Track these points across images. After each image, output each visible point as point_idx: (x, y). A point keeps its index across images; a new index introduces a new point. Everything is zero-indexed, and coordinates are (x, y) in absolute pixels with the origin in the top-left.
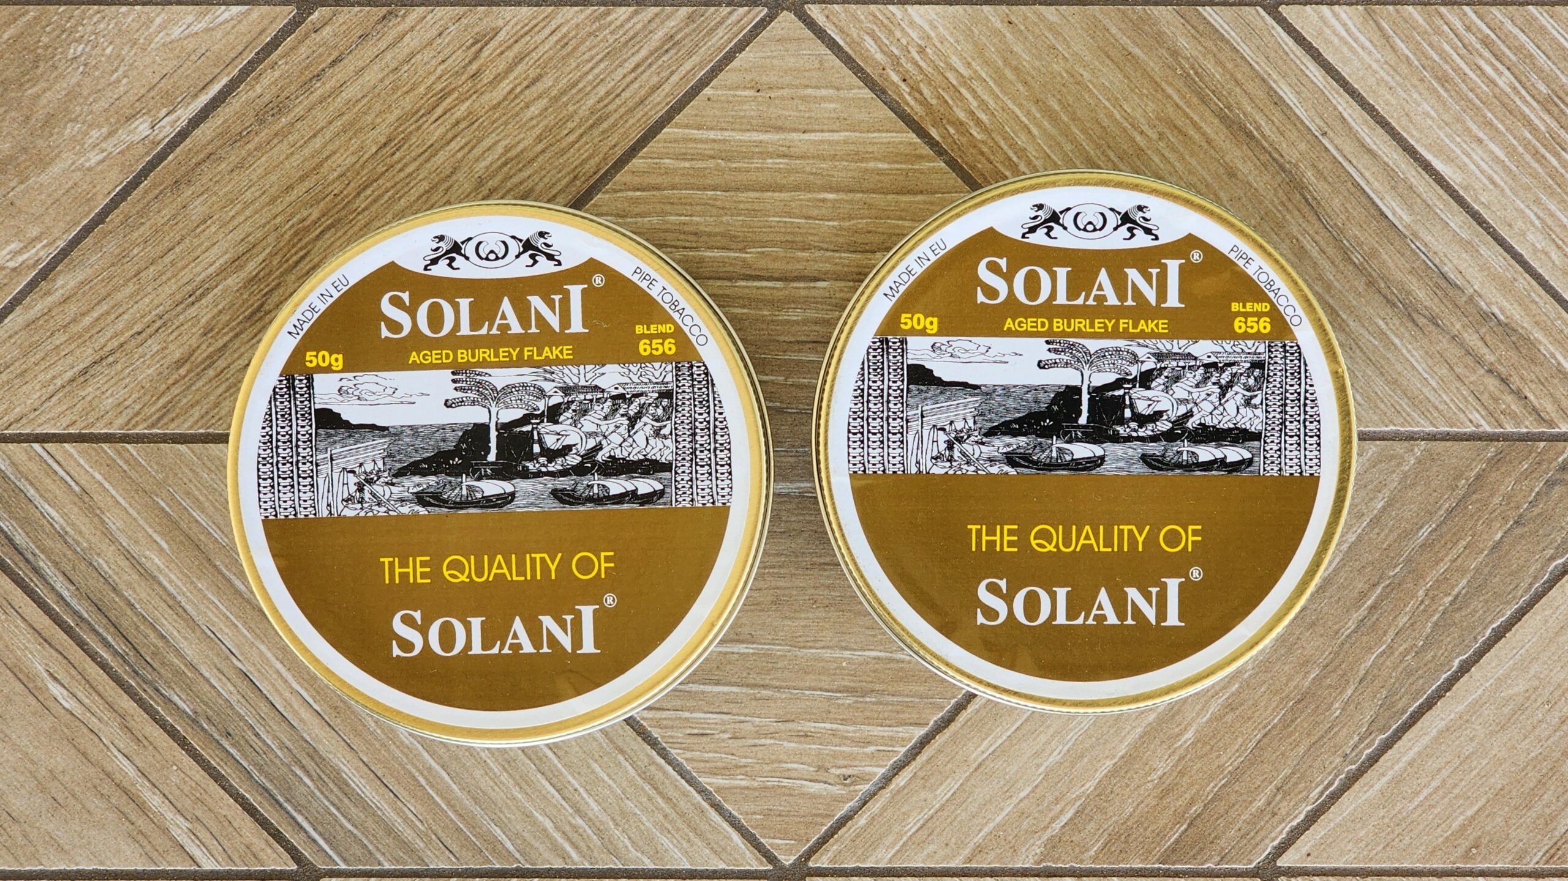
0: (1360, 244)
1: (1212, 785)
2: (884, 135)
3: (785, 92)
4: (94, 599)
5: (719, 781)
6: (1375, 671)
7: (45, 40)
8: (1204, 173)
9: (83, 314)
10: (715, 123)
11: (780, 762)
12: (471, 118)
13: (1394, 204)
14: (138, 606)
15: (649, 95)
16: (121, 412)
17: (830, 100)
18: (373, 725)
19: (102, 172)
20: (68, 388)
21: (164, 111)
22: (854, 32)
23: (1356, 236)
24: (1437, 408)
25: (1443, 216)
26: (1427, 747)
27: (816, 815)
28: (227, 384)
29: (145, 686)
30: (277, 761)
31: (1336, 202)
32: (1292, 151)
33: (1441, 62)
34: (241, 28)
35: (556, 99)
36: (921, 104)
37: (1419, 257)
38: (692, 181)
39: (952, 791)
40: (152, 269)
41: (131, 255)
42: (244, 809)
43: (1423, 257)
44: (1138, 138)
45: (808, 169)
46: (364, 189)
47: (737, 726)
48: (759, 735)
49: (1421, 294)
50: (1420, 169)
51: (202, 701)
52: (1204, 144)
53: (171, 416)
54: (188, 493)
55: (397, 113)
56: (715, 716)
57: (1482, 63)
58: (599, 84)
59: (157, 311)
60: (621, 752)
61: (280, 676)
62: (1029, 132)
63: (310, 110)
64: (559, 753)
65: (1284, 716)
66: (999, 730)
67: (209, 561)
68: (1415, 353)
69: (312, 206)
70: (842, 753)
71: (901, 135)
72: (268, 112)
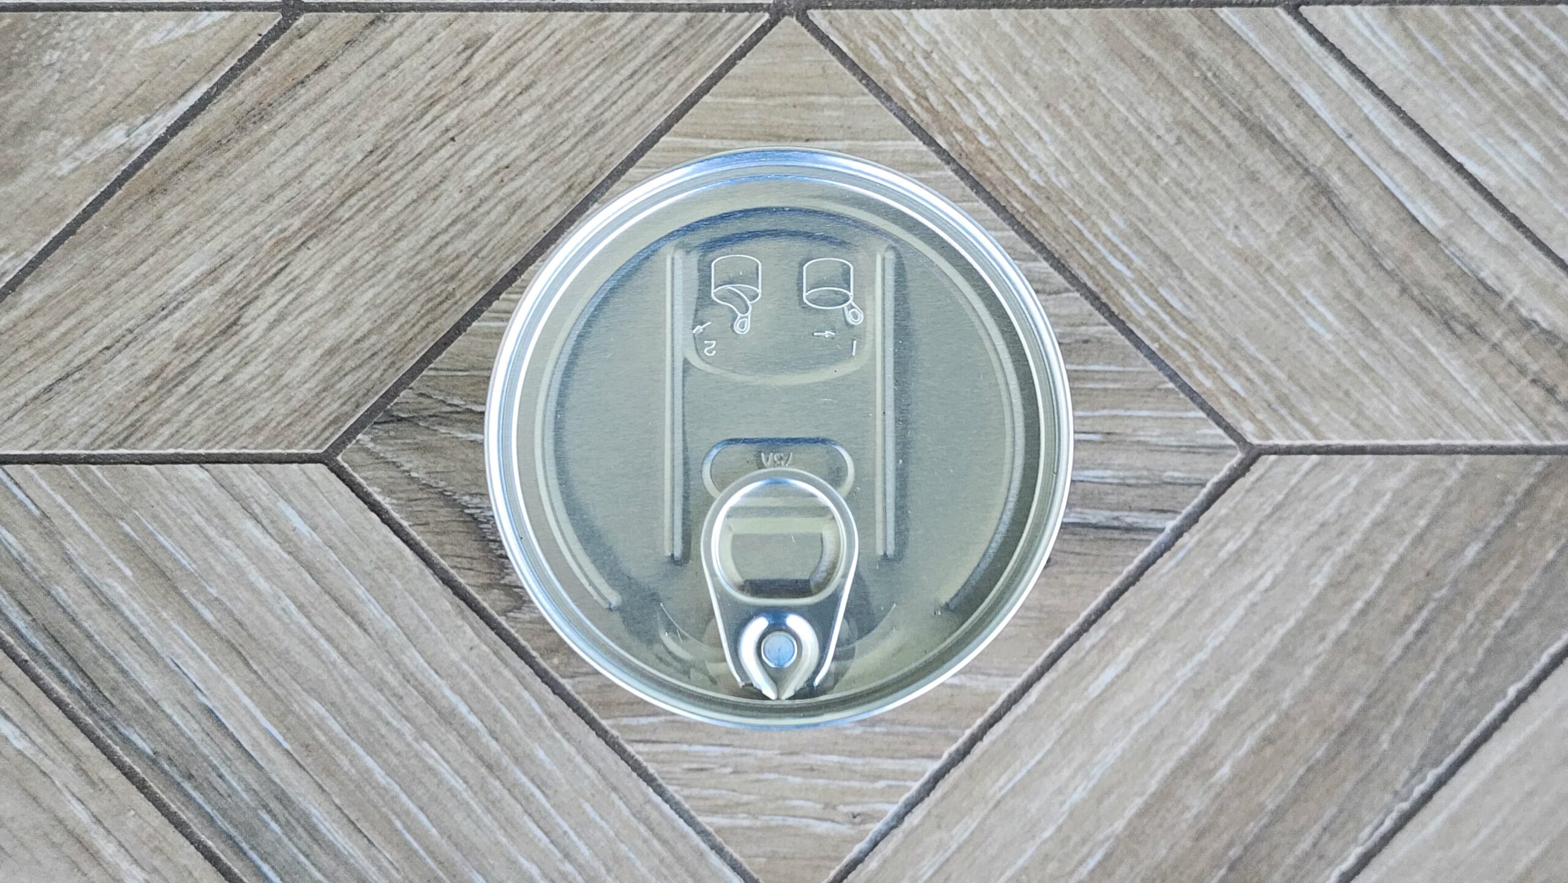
0: (1392, 250)
1: (1251, 824)
2: (890, 143)
3: (787, 100)
4: (51, 630)
5: (720, 820)
6: (1424, 701)
7: (20, 46)
8: (1225, 178)
9: (51, 329)
10: (715, 131)
11: (785, 799)
12: (462, 126)
13: (1427, 209)
14: (97, 637)
15: (647, 102)
16: (86, 431)
17: (834, 107)
18: (346, 763)
19: (74, 181)
20: (31, 406)
21: (141, 118)
22: (857, 37)
23: (1386, 242)
24: (1479, 420)
25: (1477, 220)
26: (1484, 782)
27: (824, 858)
28: (200, 400)
29: (102, 724)
30: (242, 805)
31: (1365, 207)
32: (1318, 154)
33: (1470, 62)
34: (224, 34)
35: (550, 106)
36: (927, 110)
37: (1455, 263)
39: (969, 831)
40: (124, 280)
41: (102, 266)
42: (206, 857)
43: (1458, 262)
44: (1154, 142)
46: (347, 199)
47: (739, 759)
48: (761, 770)
49: (1457, 300)
50: (1452, 172)
51: (163, 740)
52: (1223, 147)
53: (139, 435)
54: (155, 517)
55: (384, 120)
56: (715, 751)
57: (1512, 62)
58: (594, 91)
59: (129, 325)
60: (615, 789)
61: (248, 711)
62: (1040, 138)
63: (293, 117)
64: (548, 792)
65: (1328, 750)
66: (1018, 763)
67: (175, 589)
68: (1453, 362)
69: (293, 215)
70: (851, 787)
71: (906, 143)
72: (249, 119)
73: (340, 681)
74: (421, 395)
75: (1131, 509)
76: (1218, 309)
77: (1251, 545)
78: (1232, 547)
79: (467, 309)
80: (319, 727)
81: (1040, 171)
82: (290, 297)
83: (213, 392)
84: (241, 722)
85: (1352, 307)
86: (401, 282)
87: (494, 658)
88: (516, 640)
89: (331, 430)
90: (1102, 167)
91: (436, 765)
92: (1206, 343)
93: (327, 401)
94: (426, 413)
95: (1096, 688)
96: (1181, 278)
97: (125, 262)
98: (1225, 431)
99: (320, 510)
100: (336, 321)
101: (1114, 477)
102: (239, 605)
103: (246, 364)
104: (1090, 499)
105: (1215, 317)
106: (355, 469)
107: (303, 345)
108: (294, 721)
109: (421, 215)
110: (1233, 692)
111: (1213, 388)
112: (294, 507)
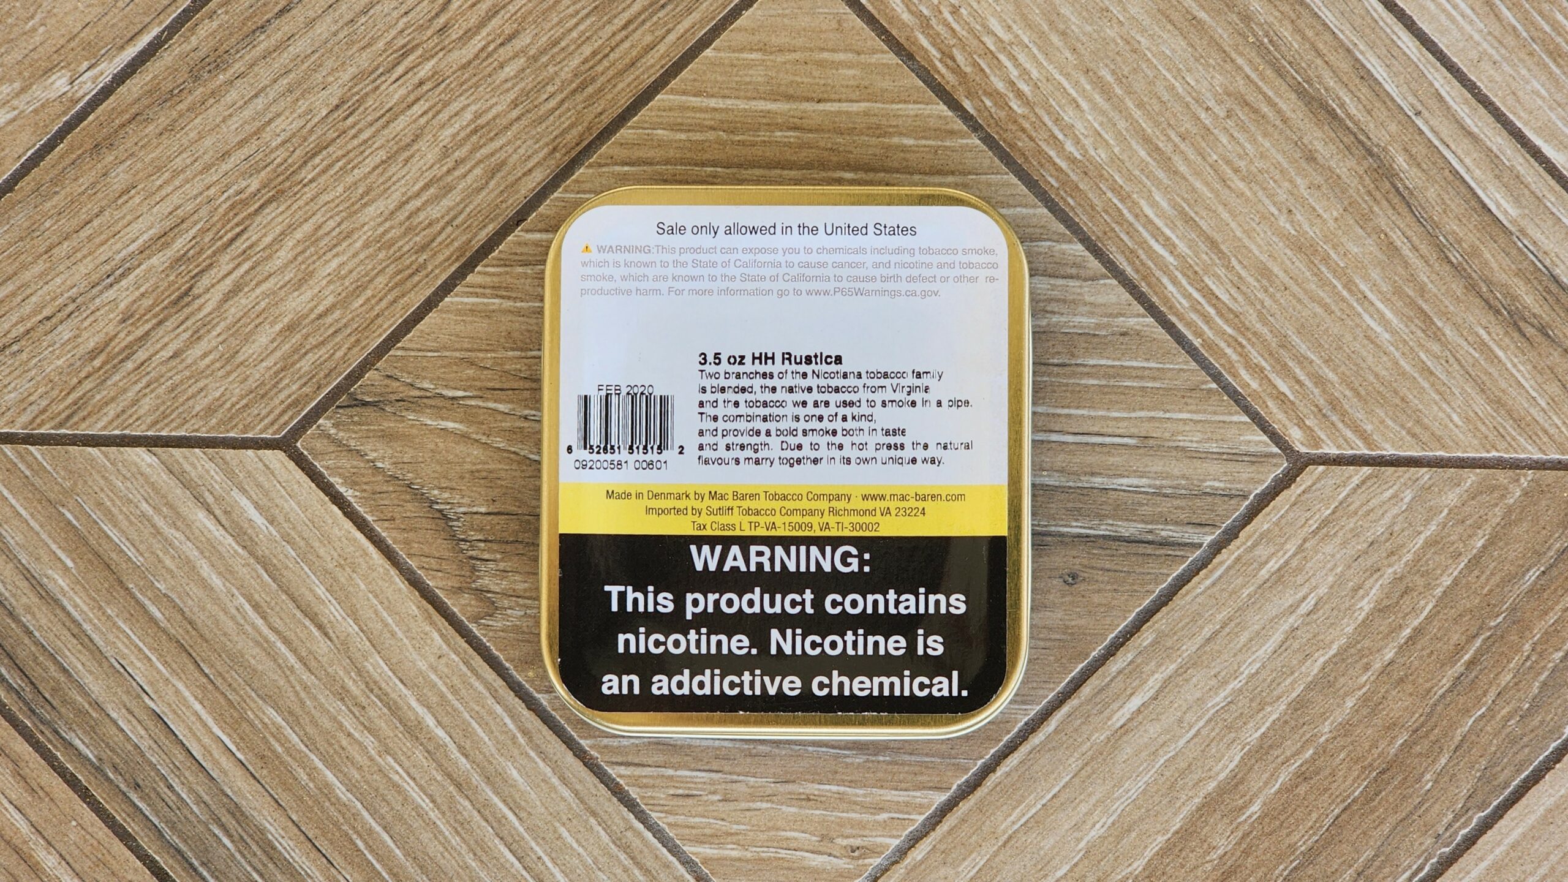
0: (1459, 242)
1: (1281, 867)
2: (911, 106)
3: (798, 56)
5: (707, 851)
6: (1473, 737)
8: (1280, 157)
10: (716, 90)
11: (778, 829)
12: (437, 78)
13: (1498, 196)
14: (37, 634)
15: (642, 57)
16: (25, 409)
17: (849, 65)
18: (304, 777)
19: (12, 132)
21: (86, 65)
23: (1454, 232)
24: (1546, 432)
25: (1554, 210)
26: (1534, 827)
28: (148, 378)
29: (42, 727)
30: (192, 818)
31: (1431, 193)
32: (1381, 133)
33: (1553, 34)
35: (535, 58)
36: (953, 71)
37: (1527, 257)
38: (688, 155)
39: (977, 869)
40: (66, 244)
41: (42, 228)
42: (152, 873)
43: (1531, 256)
44: (1203, 116)
45: (822, 144)
46: (311, 158)
47: (729, 786)
48: (752, 798)
49: (1529, 300)
50: (1528, 156)
51: (108, 746)
52: (1278, 122)
53: (82, 414)
55: (352, 71)
56: (703, 774)
58: (584, 42)
59: (70, 294)
60: (594, 814)
61: (199, 719)
62: (1078, 106)
63: (251, 66)
64: (523, 815)
65: (1366, 787)
66: (1032, 797)
67: (120, 583)
68: (1522, 368)
69: (251, 175)
70: (848, 818)
71: (930, 107)
72: (204, 68)
73: (298, 688)
74: (388, 377)
75: (1166, 522)
76: (1268, 302)
77: (1294, 563)
78: (1273, 565)
79: (440, 282)
80: (274, 737)
81: (1077, 142)
82: (246, 266)
83: (164, 369)
84: (190, 729)
85: (1412, 303)
86: (367, 252)
87: (464, 669)
88: (487, 649)
89: (290, 413)
90: (1146, 140)
91: (401, 782)
92: (1254, 339)
93: (286, 381)
94: (393, 397)
95: (1120, 717)
96: (1229, 268)
97: (67, 224)
98: (1270, 438)
99: (277, 501)
100: (296, 293)
101: (1150, 486)
102: (190, 602)
103: (199, 338)
104: (1123, 510)
105: (1264, 311)
106: (315, 457)
107: (260, 320)
108: (248, 729)
109: (390, 178)
110: (1268, 724)
111: (1260, 390)
112: (249, 498)
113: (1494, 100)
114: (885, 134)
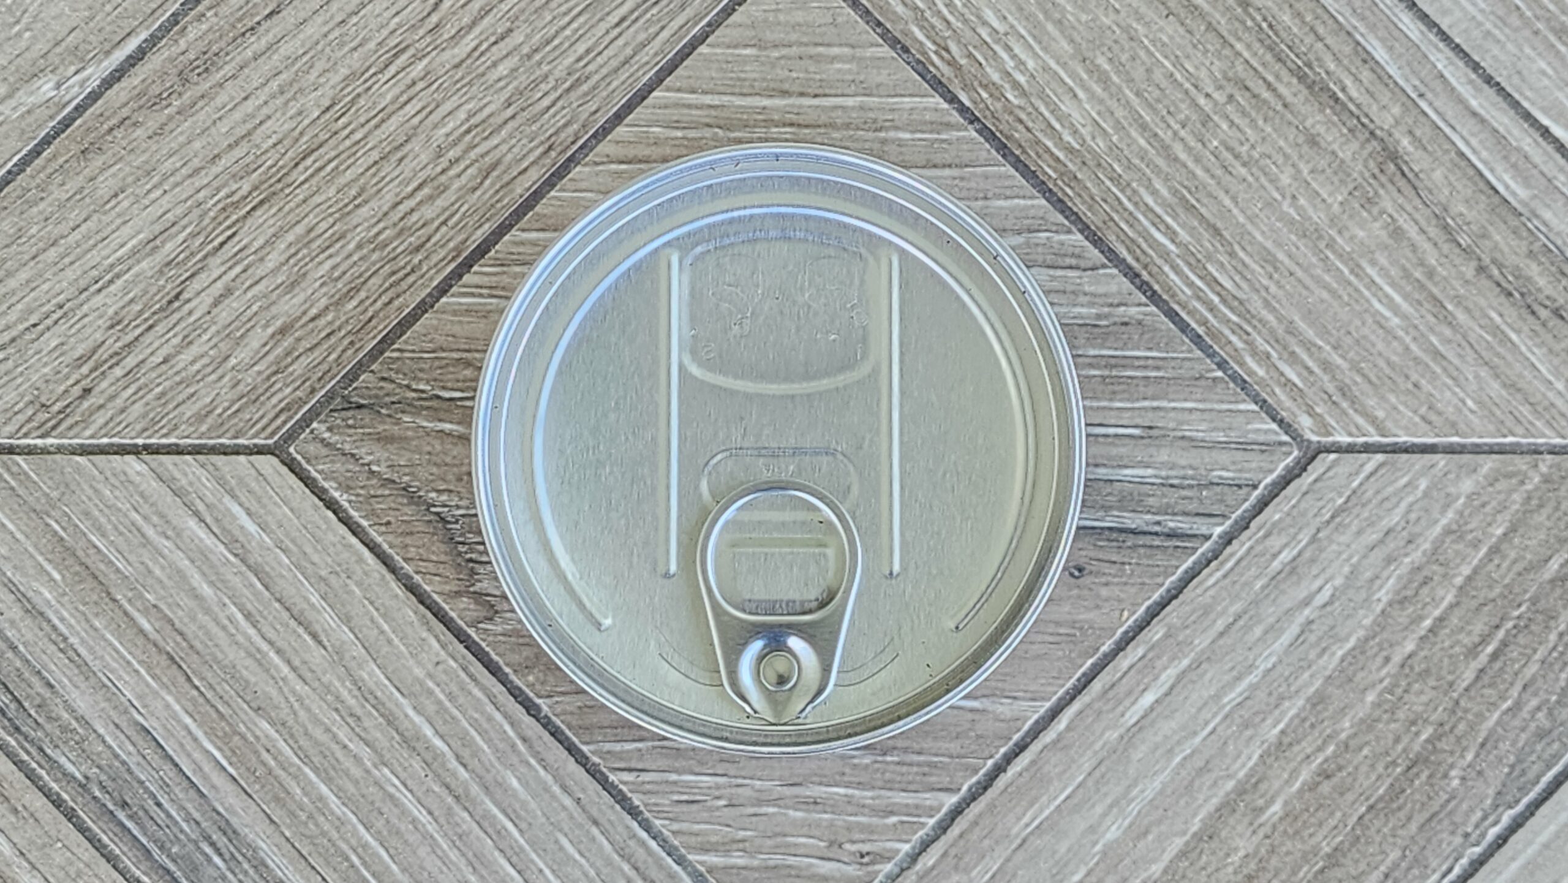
0: (1469, 223)
1: (1305, 869)
2: (907, 100)
3: (794, 51)
5: (713, 859)
6: (1500, 730)
8: (1282, 143)
10: (711, 86)
11: (785, 835)
12: (430, 77)
13: (1507, 177)
14: (21, 648)
15: (636, 54)
16: (10, 418)
17: (844, 59)
18: (298, 791)
21: (73, 69)
23: (1461, 214)
28: (137, 384)
29: (27, 745)
30: (182, 837)
31: (1438, 175)
32: (1386, 116)
35: (529, 57)
36: (949, 64)
37: (1538, 239)
40: (53, 249)
41: (29, 234)
43: (1543, 238)
44: (1202, 101)
46: (303, 159)
47: (734, 790)
48: (760, 803)
49: (1541, 282)
50: (1536, 136)
51: (94, 763)
52: (1279, 107)
53: (70, 421)
55: (344, 71)
56: (709, 778)
58: (577, 41)
59: (57, 300)
60: (596, 823)
61: (190, 733)
62: (1075, 96)
63: (241, 68)
64: (523, 826)
65: (1391, 784)
66: (1045, 797)
67: (109, 594)
68: (1535, 350)
69: (242, 178)
70: (858, 823)
71: (925, 100)
72: (193, 70)
73: (292, 699)
74: (383, 379)
75: (1175, 514)
76: (1273, 289)
77: (1307, 554)
78: (1286, 556)
79: (435, 283)
80: (266, 749)
81: (1075, 132)
82: (238, 269)
83: (152, 375)
84: (182, 745)
86: (362, 253)
87: (463, 675)
88: (486, 653)
89: (283, 418)
90: (1144, 127)
91: (398, 795)
92: (1259, 326)
93: (278, 386)
94: (387, 399)
95: (1132, 717)
96: (1232, 254)
97: (54, 230)
98: (1280, 426)
99: (271, 507)
100: (288, 297)
101: (1156, 477)
102: (180, 613)
103: (191, 343)
104: (1131, 501)
105: (1269, 298)
106: (308, 462)
107: (252, 323)
108: (240, 743)
109: (383, 178)
110: (1286, 720)
111: (1267, 377)
112: (241, 505)
113: (1498, 79)
114: (880, 129)
